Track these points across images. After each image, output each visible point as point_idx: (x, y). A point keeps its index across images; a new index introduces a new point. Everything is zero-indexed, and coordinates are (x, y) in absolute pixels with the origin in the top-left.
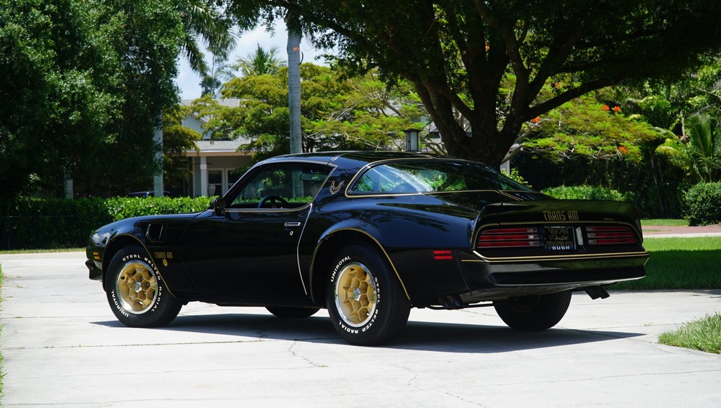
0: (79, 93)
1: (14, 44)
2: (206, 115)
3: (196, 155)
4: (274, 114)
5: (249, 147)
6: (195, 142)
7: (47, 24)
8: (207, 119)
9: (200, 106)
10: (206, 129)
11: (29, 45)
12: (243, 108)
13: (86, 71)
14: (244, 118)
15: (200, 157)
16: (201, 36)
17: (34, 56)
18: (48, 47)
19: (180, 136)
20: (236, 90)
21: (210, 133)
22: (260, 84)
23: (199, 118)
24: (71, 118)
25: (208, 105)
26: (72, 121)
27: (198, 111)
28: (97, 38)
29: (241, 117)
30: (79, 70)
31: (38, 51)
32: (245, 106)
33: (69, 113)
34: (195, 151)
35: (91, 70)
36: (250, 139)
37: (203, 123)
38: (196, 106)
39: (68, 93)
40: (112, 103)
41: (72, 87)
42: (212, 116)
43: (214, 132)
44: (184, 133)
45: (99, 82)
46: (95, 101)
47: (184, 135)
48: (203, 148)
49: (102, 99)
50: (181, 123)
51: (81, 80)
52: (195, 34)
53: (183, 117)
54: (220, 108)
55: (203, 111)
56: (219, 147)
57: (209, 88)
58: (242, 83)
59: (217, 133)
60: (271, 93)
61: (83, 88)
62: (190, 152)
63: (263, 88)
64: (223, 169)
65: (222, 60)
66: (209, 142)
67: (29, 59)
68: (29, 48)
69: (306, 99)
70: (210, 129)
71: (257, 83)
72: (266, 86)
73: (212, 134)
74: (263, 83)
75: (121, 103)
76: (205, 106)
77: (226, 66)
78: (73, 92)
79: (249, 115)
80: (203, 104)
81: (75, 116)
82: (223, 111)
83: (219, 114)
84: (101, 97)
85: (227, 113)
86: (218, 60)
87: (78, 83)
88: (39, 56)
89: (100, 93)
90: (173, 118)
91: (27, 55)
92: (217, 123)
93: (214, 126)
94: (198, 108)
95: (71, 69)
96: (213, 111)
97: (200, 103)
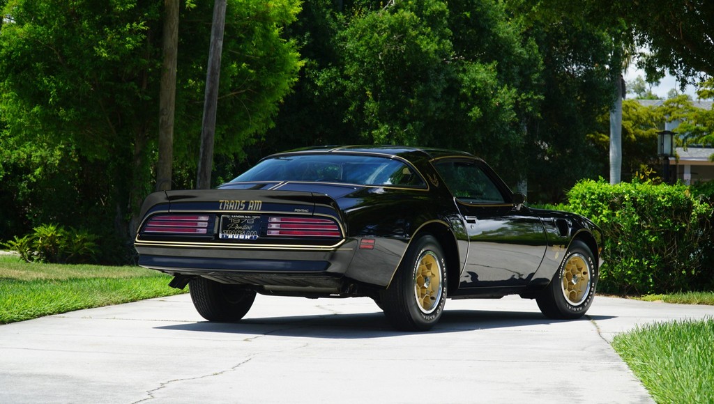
0: (480, 88)
1: (405, 32)
2: (678, 117)
7: (442, 13)
9: (672, 107)
11: (422, 33)
13: (489, 63)
15: (681, 166)
17: (429, 46)
18: (443, 36)
24: (469, 114)
25: (680, 106)
26: (471, 118)
28: (508, 29)
30: (482, 63)
31: (432, 41)
33: (469, 109)
34: (674, 161)
35: (495, 63)
38: (667, 108)
39: (469, 87)
40: (528, 99)
41: (474, 81)
42: (684, 119)
43: (686, 138)
45: (504, 77)
46: (497, 97)
48: (688, 156)
49: (506, 96)
51: (482, 73)
54: (695, 111)
55: (675, 114)
56: (705, 155)
59: (689, 139)
61: (484, 82)
66: (684, 149)
67: (420, 49)
68: (421, 37)
70: (682, 133)
73: (684, 140)
75: (540, 100)
76: (678, 108)
78: (474, 86)
80: (676, 105)
81: (476, 112)
82: (693, 114)
84: (505, 93)
85: (700, 117)
87: (479, 77)
88: (433, 47)
89: (502, 89)
90: (649, 121)
91: (419, 46)
92: (690, 127)
93: (685, 130)
94: (670, 110)
95: (472, 62)
96: (685, 114)
97: (672, 105)
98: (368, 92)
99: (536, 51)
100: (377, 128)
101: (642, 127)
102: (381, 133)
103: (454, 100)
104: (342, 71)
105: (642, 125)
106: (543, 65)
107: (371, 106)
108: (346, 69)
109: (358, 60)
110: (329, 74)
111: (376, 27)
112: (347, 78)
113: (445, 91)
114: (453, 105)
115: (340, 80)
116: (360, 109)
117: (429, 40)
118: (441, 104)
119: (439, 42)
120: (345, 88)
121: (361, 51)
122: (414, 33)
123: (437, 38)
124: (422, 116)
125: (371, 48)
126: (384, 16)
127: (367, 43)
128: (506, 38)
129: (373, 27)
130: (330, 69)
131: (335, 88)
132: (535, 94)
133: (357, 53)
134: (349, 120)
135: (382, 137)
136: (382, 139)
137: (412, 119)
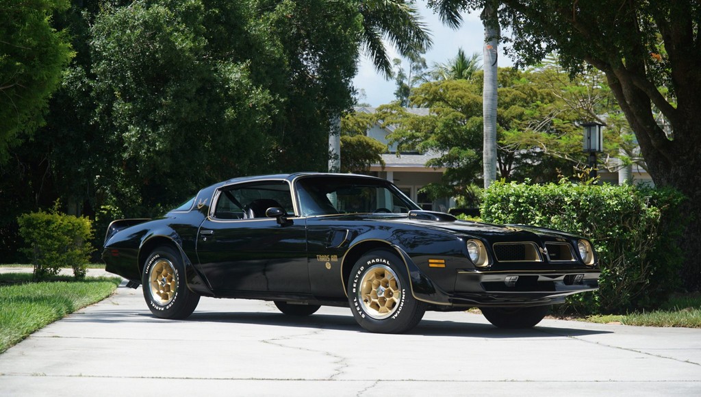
0: (233, 88)
1: (159, 29)
2: (392, 123)
3: (380, 170)
4: (469, 125)
5: (439, 163)
6: (380, 155)
7: (198, 9)
8: (393, 128)
9: (386, 113)
10: (391, 139)
11: (178, 30)
12: (434, 117)
13: (242, 63)
14: (434, 127)
15: (386, 172)
16: (387, 34)
17: (183, 43)
19: (363, 147)
20: (427, 96)
21: (396, 144)
22: (453, 89)
23: (384, 128)
24: (223, 116)
25: (394, 112)
26: (224, 119)
27: (383, 119)
28: (259, 27)
29: (430, 128)
30: (235, 62)
31: (187, 38)
32: (436, 115)
33: (223, 111)
34: (379, 165)
35: (249, 62)
36: (440, 152)
37: (389, 132)
38: (380, 113)
41: (226, 81)
42: (398, 124)
43: (401, 143)
44: (368, 144)
45: (256, 77)
46: (251, 98)
47: (369, 146)
48: (390, 163)
49: (259, 96)
50: (365, 134)
51: (236, 73)
52: (381, 31)
53: (368, 126)
54: (406, 116)
55: (389, 119)
56: (408, 162)
57: (405, 98)
58: (434, 88)
59: (404, 145)
60: (466, 101)
61: (238, 82)
62: (376, 166)
63: (456, 94)
64: (412, 187)
65: (420, 68)
66: (395, 156)
67: (175, 46)
68: (175, 34)
69: (506, 108)
70: (396, 140)
71: (450, 89)
72: (460, 92)
73: (398, 147)
74: (457, 89)
76: (392, 114)
77: (425, 74)
79: (440, 124)
80: (389, 111)
81: (229, 114)
82: (410, 120)
83: (406, 123)
84: (259, 94)
85: (416, 122)
86: (417, 68)
87: (233, 76)
88: (188, 44)
89: (257, 89)
90: (356, 128)
91: (174, 43)
92: (404, 133)
93: (400, 136)
94: (383, 115)
95: (225, 60)
96: (400, 120)
97: (386, 110)
98: (116, 93)
99: (281, 51)
100: (127, 130)
101: (348, 133)
102: (133, 136)
103: (206, 100)
104: (88, 70)
105: (348, 131)
106: (288, 66)
107: (120, 106)
108: (92, 68)
109: (105, 58)
110: (74, 73)
111: (127, 22)
112: (92, 77)
113: (198, 91)
114: (205, 106)
115: (86, 80)
116: (108, 111)
117: (184, 37)
118: (195, 105)
119: (194, 40)
120: (90, 88)
121: (109, 49)
122: (169, 29)
123: (192, 35)
124: (174, 118)
125: (121, 46)
126: (137, 12)
127: (118, 40)
128: (258, 36)
129: (124, 24)
130: (75, 68)
131: (81, 88)
132: (282, 96)
133: (105, 51)
134: (96, 121)
135: (133, 139)
136: (134, 142)
137: (165, 120)
